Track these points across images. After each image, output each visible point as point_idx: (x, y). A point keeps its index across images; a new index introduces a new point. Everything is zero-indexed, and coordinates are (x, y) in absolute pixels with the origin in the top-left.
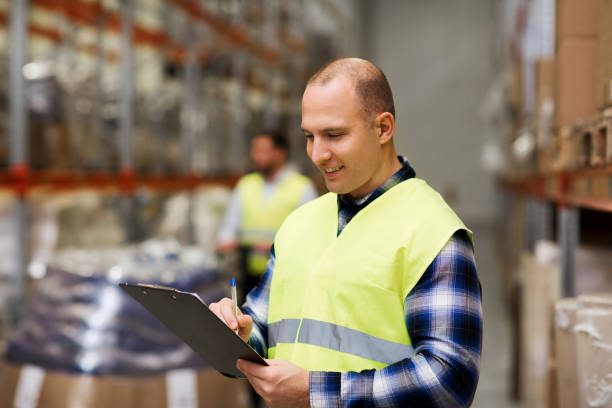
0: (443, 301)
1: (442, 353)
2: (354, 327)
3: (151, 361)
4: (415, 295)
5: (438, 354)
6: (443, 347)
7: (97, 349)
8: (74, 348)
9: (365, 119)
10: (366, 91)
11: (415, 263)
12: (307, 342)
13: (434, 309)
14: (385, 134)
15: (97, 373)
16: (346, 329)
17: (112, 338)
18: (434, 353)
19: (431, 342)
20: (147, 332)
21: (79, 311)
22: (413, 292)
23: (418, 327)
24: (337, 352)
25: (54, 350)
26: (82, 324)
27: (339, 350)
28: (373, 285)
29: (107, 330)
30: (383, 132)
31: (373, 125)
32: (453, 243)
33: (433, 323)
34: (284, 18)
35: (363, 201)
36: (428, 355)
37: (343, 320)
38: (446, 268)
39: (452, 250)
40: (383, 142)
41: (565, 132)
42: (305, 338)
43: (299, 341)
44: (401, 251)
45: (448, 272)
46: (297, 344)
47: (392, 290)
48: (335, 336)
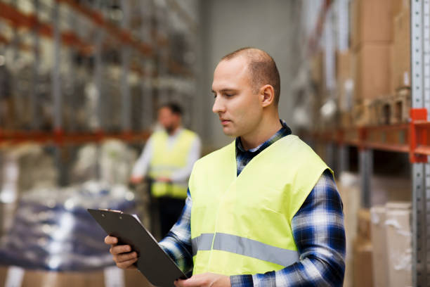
0: (320, 219)
1: (323, 256)
2: (253, 238)
3: (94, 261)
4: (300, 216)
5: (320, 257)
6: (323, 252)
7: (60, 254)
8: (44, 254)
9: (252, 87)
10: (256, 67)
11: (298, 194)
12: (219, 248)
13: (315, 225)
14: (266, 101)
15: (60, 270)
16: (248, 240)
17: (69, 247)
18: (317, 256)
19: (315, 249)
20: (91, 242)
21: (46, 229)
22: (298, 213)
23: (304, 238)
24: (242, 256)
25: (30, 256)
26: (48, 238)
27: (243, 254)
28: (268, 209)
29: (66, 241)
30: (265, 98)
31: (258, 92)
32: (323, 179)
33: (315, 235)
34: (154, 22)
35: (255, 150)
36: (312, 258)
37: (245, 233)
38: (321, 197)
39: (323, 184)
40: (264, 105)
41: (367, 102)
42: (218, 246)
43: (214, 249)
44: (288, 186)
45: (322, 199)
46: (212, 250)
47: (280, 212)
48: (241, 245)
